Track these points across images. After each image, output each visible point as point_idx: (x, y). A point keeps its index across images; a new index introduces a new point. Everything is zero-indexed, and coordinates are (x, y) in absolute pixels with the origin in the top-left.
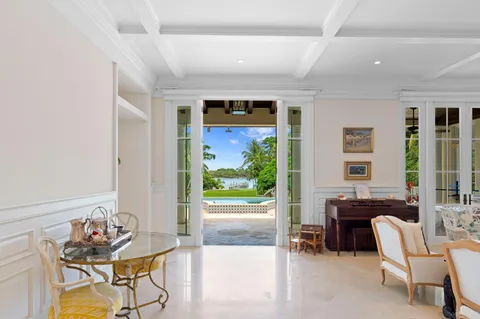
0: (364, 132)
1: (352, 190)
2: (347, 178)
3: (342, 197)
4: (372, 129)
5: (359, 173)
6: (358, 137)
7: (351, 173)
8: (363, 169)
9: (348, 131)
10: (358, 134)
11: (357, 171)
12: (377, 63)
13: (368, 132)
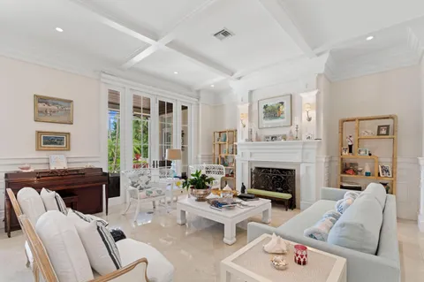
0: (60, 103)
1: (45, 161)
2: (38, 149)
3: (28, 168)
4: (71, 101)
5: (56, 143)
6: (55, 107)
7: (44, 144)
8: (62, 140)
9: (40, 99)
10: (54, 104)
11: (52, 141)
12: (60, 30)
13: (66, 104)
